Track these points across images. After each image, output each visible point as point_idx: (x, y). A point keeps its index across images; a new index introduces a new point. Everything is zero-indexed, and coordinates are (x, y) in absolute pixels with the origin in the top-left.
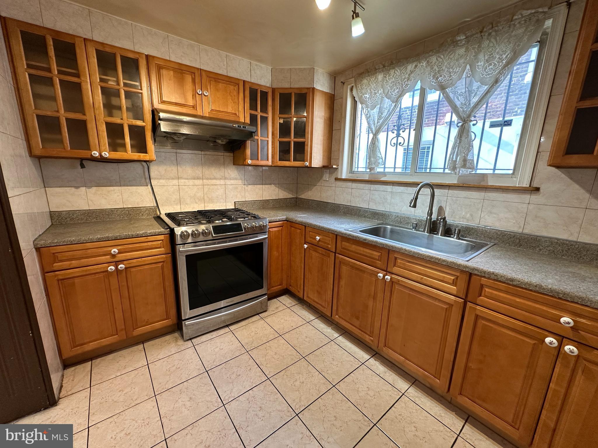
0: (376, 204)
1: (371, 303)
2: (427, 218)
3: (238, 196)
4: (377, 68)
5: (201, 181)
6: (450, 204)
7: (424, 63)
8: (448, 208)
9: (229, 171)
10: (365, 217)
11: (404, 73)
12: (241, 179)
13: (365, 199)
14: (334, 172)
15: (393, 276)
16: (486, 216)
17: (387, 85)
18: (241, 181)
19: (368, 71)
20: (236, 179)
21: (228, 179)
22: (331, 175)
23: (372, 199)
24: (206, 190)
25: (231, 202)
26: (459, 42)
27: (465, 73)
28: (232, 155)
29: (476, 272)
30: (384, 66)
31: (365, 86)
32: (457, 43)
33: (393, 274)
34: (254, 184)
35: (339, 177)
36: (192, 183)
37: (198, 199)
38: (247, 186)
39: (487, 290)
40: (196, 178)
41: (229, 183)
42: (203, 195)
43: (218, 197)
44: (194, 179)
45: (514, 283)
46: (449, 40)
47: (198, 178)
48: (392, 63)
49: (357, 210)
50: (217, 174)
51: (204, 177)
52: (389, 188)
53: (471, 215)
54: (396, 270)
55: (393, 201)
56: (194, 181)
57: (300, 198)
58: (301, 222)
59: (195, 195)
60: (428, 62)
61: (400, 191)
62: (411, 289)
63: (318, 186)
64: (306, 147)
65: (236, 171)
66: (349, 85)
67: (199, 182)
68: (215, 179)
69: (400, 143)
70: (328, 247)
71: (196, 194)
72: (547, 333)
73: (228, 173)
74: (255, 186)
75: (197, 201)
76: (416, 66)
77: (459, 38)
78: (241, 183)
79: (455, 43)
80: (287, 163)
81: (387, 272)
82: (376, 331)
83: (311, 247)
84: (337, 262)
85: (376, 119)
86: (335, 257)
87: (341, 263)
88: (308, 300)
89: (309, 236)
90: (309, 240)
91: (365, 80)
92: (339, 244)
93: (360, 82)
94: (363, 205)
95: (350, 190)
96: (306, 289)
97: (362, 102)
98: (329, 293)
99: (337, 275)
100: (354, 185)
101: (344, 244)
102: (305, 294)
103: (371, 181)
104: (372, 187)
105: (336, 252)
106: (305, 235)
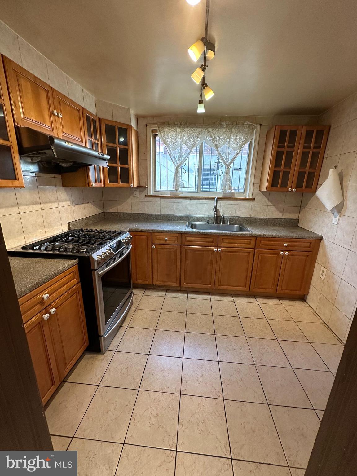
0: (180, 211)
1: (209, 267)
2: (215, 216)
3: (70, 217)
4: (176, 124)
5: (39, 205)
6: (222, 208)
7: (206, 131)
8: (221, 210)
9: (60, 193)
10: (174, 220)
11: (195, 133)
12: (70, 200)
13: (172, 208)
14: (144, 191)
15: (222, 248)
16: (238, 212)
17: (184, 137)
18: (70, 202)
19: (169, 123)
20: (66, 201)
21: (60, 201)
22: (141, 193)
23: (177, 208)
24: (44, 215)
25: (65, 224)
26: (223, 126)
27: (226, 143)
28: (60, 176)
29: (259, 236)
30: (181, 124)
31: (167, 133)
32: (222, 126)
33: (221, 247)
34: (78, 204)
35: (149, 194)
36: (31, 209)
37: (39, 226)
38: (74, 206)
39: (262, 242)
40: (35, 203)
41: (62, 205)
42: (42, 221)
43: (55, 221)
44: (33, 204)
45: (271, 237)
46: (218, 123)
47: (36, 203)
48: (186, 124)
49: (168, 216)
50: (51, 197)
51: (41, 202)
52: (188, 201)
53: (232, 212)
54: (223, 245)
55: (191, 208)
56: (33, 206)
57: (108, 212)
58: (147, 230)
59: (36, 222)
60: (208, 130)
61: (195, 202)
62: (231, 252)
63: (128, 202)
64: (129, 172)
65: (65, 193)
66: (151, 128)
67: (37, 207)
68: (51, 202)
69: (183, 172)
70: (175, 243)
71: (37, 220)
72: (280, 251)
73: (60, 195)
74: (80, 205)
75: (38, 227)
76: (201, 131)
77: (223, 124)
78: (70, 204)
79: (221, 125)
80: (115, 185)
81: (218, 247)
82: (213, 280)
83: (158, 246)
84: (184, 251)
85: (177, 157)
86: (181, 248)
87: (187, 250)
88: (158, 283)
89: (157, 239)
90: (157, 242)
91: (166, 129)
92: (184, 239)
93: (163, 129)
94: (171, 213)
95: (159, 203)
96: (155, 276)
97: (166, 143)
98: (178, 271)
99: (183, 259)
100: (162, 200)
101: (188, 239)
102: (154, 280)
103: (174, 197)
104: (177, 200)
105: (182, 245)
106: (152, 239)
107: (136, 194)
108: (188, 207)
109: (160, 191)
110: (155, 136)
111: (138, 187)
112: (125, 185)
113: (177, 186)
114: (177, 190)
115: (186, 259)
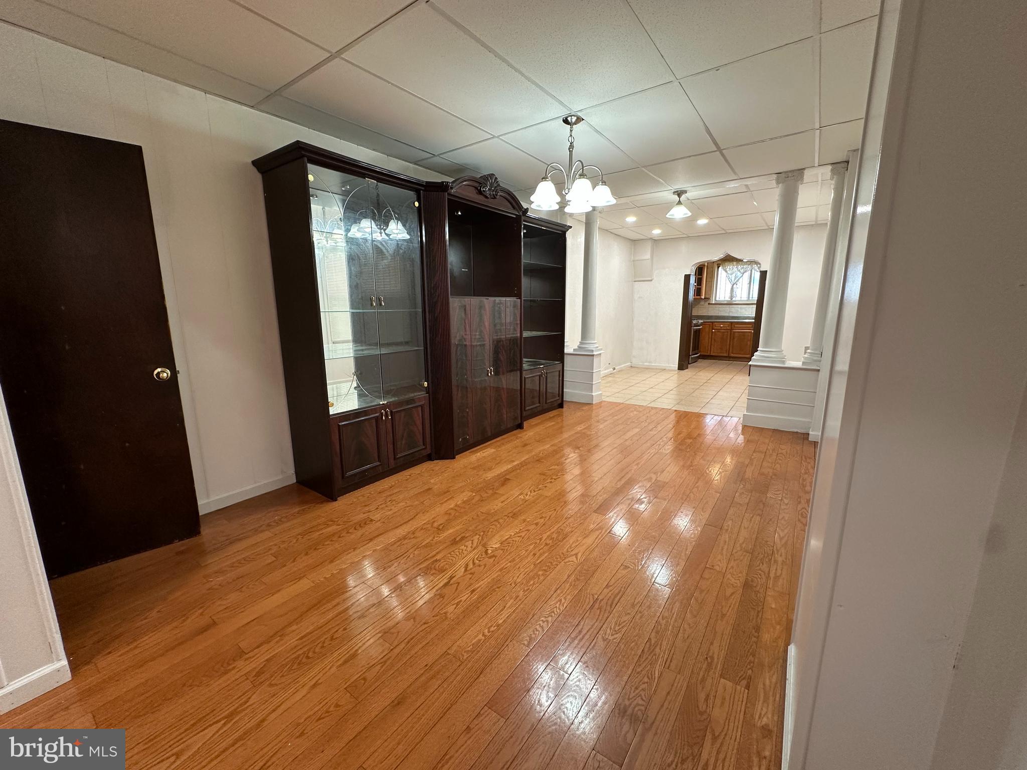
14: (708, 301)
22: (706, 302)
35: (711, 303)
52: (738, 306)
61: (741, 307)
69: (737, 288)
70: (727, 328)
83: (716, 331)
84: (732, 332)
85: (733, 280)
86: (731, 332)
87: (734, 332)
88: (714, 354)
89: (716, 326)
90: (715, 328)
91: (726, 263)
92: (733, 326)
93: (724, 263)
94: (727, 315)
95: (718, 309)
96: (712, 350)
97: (726, 272)
98: (728, 347)
99: (732, 338)
100: (720, 306)
101: (736, 326)
102: (712, 352)
103: (730, 304)
104: (731, 306)
105: (731, 329)
106: (713, 326)
107: (702, 303)
108: (739, 310)
109: (719, 301)
110: (718, 267)
111: (705, 298)
112: (698, 297)
113: (732, 297)
114: (731, 299)
115: (734, 338)
